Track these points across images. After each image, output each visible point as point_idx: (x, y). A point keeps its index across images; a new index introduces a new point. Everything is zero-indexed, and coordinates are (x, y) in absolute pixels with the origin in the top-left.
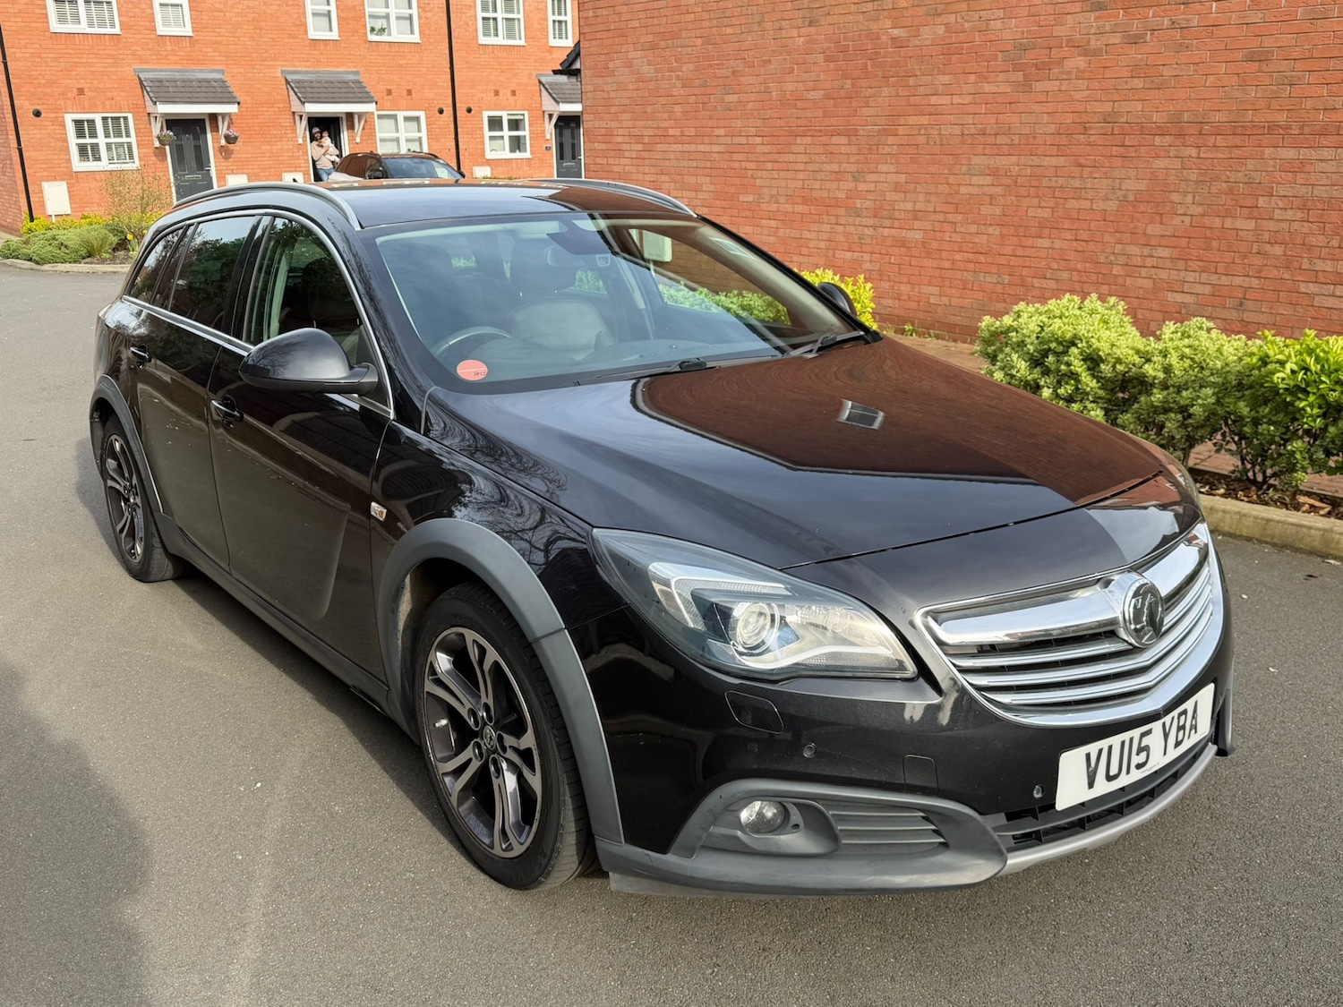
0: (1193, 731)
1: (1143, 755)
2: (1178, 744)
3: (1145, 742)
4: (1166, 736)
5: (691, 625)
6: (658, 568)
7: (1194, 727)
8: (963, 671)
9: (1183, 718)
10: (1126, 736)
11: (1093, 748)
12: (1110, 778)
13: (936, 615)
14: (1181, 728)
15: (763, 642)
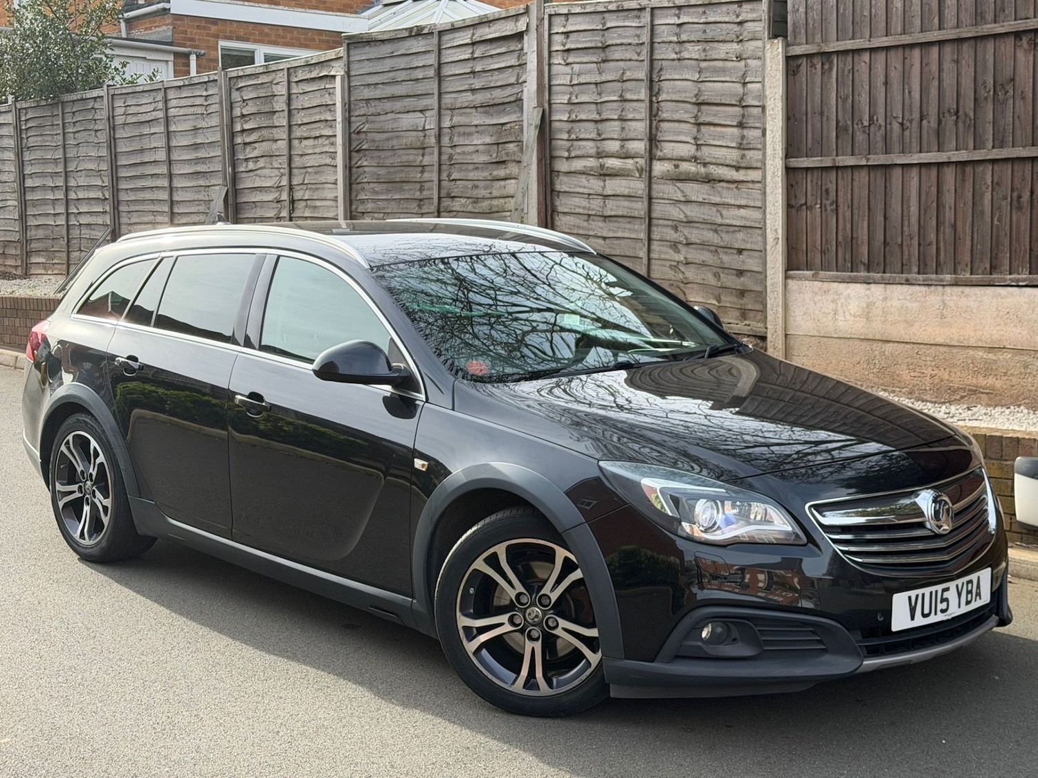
0: (978, 598)
1: (945, 604)
2: (968, 603)
3: (946, 595)
4: (959, 595)
5: (670, 514)
6: (646, 482)
7: (979, 594)
8: (835, 541)
9: (970, 585)
10: (933, 588)
11: (913, 593)
12: (924, 616)
13: (816, 507)
14: (969, 592)
15: (715, 523)
